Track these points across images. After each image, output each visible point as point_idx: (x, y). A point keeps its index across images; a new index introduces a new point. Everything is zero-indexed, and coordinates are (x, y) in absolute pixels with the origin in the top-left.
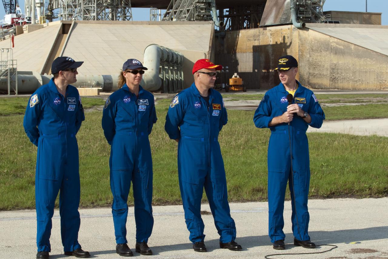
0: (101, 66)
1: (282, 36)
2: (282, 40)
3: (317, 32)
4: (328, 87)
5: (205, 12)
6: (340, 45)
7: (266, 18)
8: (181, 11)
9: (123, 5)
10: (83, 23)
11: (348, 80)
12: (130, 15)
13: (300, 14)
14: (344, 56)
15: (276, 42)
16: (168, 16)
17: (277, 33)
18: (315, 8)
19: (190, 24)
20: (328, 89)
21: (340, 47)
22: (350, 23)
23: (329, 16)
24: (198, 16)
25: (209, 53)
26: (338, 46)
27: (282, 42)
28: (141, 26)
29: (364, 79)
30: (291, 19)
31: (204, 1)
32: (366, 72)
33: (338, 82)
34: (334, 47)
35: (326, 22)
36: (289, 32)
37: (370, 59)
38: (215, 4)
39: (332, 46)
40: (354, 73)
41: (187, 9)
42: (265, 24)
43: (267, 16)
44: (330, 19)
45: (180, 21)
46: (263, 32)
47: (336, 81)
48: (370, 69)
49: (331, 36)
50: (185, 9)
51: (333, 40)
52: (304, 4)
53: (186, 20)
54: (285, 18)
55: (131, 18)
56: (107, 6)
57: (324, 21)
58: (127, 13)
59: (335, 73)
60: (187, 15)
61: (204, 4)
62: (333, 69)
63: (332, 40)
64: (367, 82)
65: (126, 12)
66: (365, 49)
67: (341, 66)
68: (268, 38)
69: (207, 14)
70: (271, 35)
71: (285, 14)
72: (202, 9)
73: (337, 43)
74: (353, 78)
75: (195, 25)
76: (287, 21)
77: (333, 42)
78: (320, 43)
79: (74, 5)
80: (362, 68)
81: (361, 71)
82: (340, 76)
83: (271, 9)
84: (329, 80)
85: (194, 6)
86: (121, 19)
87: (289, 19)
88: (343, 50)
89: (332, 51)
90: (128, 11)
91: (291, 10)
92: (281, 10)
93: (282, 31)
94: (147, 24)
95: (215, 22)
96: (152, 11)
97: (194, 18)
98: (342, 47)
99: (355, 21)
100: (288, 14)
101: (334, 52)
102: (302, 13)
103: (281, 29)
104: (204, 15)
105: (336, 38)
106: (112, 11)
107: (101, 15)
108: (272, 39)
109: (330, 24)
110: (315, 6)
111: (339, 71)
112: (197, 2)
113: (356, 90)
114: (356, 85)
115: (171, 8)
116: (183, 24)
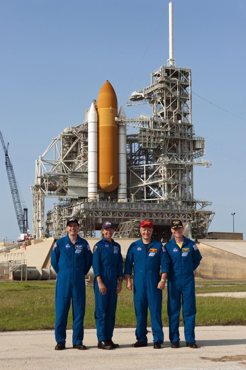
3: (205, 245)
4: (212, 277)
5: (138, 233)
8: (124, 232)
9: (90, 229)
11: (224, 273)
12: (94, 234)
13: (194, 234)
14: (221, 258)
16: (117, 235)
18: (203, 230)
19: (130, 240)
21: (218, 253)
23: (212, 235)
24: (134, 235)
29: (233, 273)
32: (234, 268)
35: (210, 239)
37: (237, 260)
39: (214, 253)
40: (227, 269)
41: (128, 231)
44: (212, 237)
45: (124, 238)
47: (216, 274)
48: (237, 267)
49: (212, 247)
50: (126, 231)
51: (215, 249)
52: (197, 228)
53: (128, 237)
55: (95, 236)
57: (208, 238)
59: (215, 269)
60: (128, 235)
62: (214, 267)
63: (213, 249)
64: (235, 275)
66: (234, 255)
67: (219, 264)
71: (185, 233)
72: (137, 231)
73: (216, 251)
74: (227, 272)
78: (206, 250)
79: (61, 229)
81: (231, 267)
82: (219, 271)
84: (212, 273)
85: (132, 229)
86: (89, 237)
88: (220, 255)
89: (213, 256)
90: (93, 232)
91: (189, 231)
97: (132, 236)
98: (219, 253)
99: (227, 237)
100: (187, 234)
101: (215, 256)
106: (84, 232)
109: (212, 240)
110: (203, 229)
111: (218, 268)
112: (134, 227)
113: (228, 279)
114: (228, 276)
115: (118, 230)
116: (126, 240)
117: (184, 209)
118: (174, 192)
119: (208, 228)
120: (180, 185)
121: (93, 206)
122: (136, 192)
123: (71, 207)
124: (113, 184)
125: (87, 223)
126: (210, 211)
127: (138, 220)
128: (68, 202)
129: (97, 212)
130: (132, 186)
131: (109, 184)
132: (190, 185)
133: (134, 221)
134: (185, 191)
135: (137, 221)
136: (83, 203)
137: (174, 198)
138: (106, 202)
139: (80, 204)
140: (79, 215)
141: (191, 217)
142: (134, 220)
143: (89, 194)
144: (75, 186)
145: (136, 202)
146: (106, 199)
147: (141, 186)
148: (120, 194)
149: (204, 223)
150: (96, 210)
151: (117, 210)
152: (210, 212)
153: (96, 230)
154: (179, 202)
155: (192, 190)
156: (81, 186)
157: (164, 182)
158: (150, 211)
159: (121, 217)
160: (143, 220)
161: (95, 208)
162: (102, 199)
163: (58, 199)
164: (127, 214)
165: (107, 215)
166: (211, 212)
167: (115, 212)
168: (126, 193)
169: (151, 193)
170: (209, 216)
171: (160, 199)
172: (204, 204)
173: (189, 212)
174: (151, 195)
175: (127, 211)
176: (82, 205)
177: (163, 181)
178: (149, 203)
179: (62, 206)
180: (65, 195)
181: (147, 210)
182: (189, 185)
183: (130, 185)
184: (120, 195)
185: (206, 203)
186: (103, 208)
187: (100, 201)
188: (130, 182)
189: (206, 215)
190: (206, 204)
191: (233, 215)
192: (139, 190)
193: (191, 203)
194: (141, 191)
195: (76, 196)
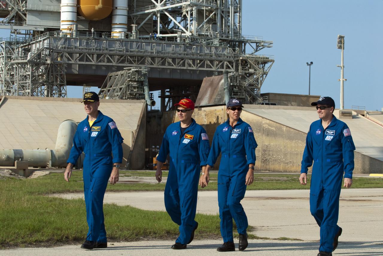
0: (25, 141)
1: (215, 117)
2: (215, 121)
3: (250, 113)
4: (260, 168)
5: (137, 91)
6: (272, 127)
7: (201, 99)
8: (114, 89)
9: (58, 82)
10: (13, 99)
11: (279, 162)
12: (65, 92)
13: (234, 95)
14: (276, 137)
15: (210, 122)
16: (102, 95)
17: (211, 113)
18: (253, 90)
19: (121, 102)
20: (259, 170)
21: (272, 129)
22: (287, 105)
23: (267, 98)
24: (130, 94)
25: (136, 132)
26: (269, 127)
27: (216, 122)
28: (72, 103)
29: (295, 161)
30: (225, 100)
31: (137, 80)
32: (297, 154)
33: (269, 164)
34: (267, 129)
35: (263, 104)
36: (222, 113)
37: (301, 141)
38: (147, 83)
39: (264, 127)
40: (285, 155)
41: (120, 87)
42: (200, 104)
43: (202, 97)
44: (268, 101)
45: (112, 99)
46: (198, 113)
47: (267, 163)
48: (301, 152)
49: (263, 118)
50: (118, 88)
51: (266, 122)
52: (238, 85)
53: (118, 98)
54: (219, 99)
55: (66, 95)
56: (43, 83)
57: (261, 103)
58: (63, 91)
59: (266, 154)
60: (119, 94)
61: (137, 83)
62: (264, 151)
63: (264, 121)
64: (298, 164)
65: (61, 90)
66: (297, 131)
67: (273, 147)
68: (202, 119)
69: (139, 93)
70: (206, 115)
71: (219, 94)
72: (135, 88)
73: (269, 125)
74: (284, 160)
75: (126, 104)
76: (220, 102)
77: (265, 123)
78: (253, 124)
79: (11, 81)
80: (293, 150)
81: (292, 152)
82: (271, 158)
83: (207, 89)
84: (260, 161)
85: (127, 84)
86: (56, 96)
87: (223, 100)
88: (275, 131)
89: (264, 133)
90: (63, 88)
91: (224, 90)
92: (215, 91)
93: (216, 111)
94: (78, 101)
95: (146, 101)
96: (85, 89)
97: (125, 97)
98: (274, 129)
99: (293, 103)
100: (222, 95)
101: (266, 133)
102: (236, 94)
103: (216, 110)
104: (136, 94)
105: (269, 120)
106: (48, 88)
107: (36, 92)
108: (206, 119)
109: (266, 105)
110: (253, 87)
111: (271, 153)
112: (130, 81)
113: (286, 172)
114: (287, 167)
115: (105, 87)
116: (115, 102)
117: (221, 53)
118: (208, 22)
119: (261, 85)
120: (219, 11)
121: (64, 43)
122: (144, 22)
123: (29, 45)
124: (103, 7)
125: (52, 72)
126: (265, 56)
127: (137, 69)
128: (27, 36)
129: (71, 54)
130: (137, 11)
131: (97, 7)
132: (237, 12)
133: (131, 71)
134: (228, 22)
135: (136, 71)
136: (48, 38)
137: (209, 34)
138: (87, 37)
139: (42, 39)
140: (40, 58)
141: (232, 66)
142: (130, 69)
143: (62, 23)
144: (38, 9)
145: (140, 38)
146: (87, 33)
147: (153, 12)
148: (116, 24)
149: (255, 76)
150: (69, 50)
151: (105, 52)
152: (266, 58)
153: (67, 85)
154: (216, 41)
155: (240, 22)
156: (50, 10)
157: (192, 6)
158: (162, 55)
159: (111, 64)
160: (145, 69)
161: (68, 48)
162: (81, 33)
163: (10, 31)
164: (123, 59)
165: (88, 60)
166: (268, 58)
167: (102, 55)
168: (126, 23)
169: (169, 24)
170: (264, 66)
171: (183, 34)
172: (259, 45)
173: (230, 57)
174: (170, 27)
175: (122, 53)
176: (46, 41)
177: (189, 5)
178: (161, 42)
179: (13, 43)
180: (21, 25)
181: (158, 52)
182: (235, 12)
183: (133, 10)
184: (116, 26)
185: (262, 44)
186: (81, 47)
187: (77, 35)
188: (133, 5)
189: (258, 63)
190: (262, 46)
191: (309, 66)
192: (149, 19)
193: (237, 43)
194: (152, 21)
195: (40, 27)
